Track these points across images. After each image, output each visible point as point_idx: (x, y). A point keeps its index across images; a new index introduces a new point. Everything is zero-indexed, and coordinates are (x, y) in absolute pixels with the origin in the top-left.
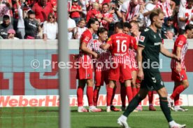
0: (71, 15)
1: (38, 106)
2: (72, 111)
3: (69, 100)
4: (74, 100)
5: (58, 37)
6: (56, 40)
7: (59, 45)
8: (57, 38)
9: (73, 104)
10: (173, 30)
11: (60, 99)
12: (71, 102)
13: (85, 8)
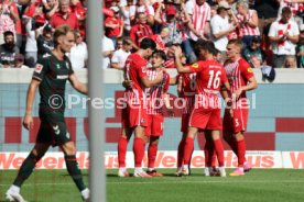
0: (108, 32)
1: (56, 168)
2: (109, 176)
3: (103, 159)
4: (111, 159)
5: (87, 64)
6: (85, 70)
7: (89, 76)
8: (85, 67)
9: (110, 165)
10: (260, 56)
11: (90, 158)
12: (107, 163)
13: (128, 22)
